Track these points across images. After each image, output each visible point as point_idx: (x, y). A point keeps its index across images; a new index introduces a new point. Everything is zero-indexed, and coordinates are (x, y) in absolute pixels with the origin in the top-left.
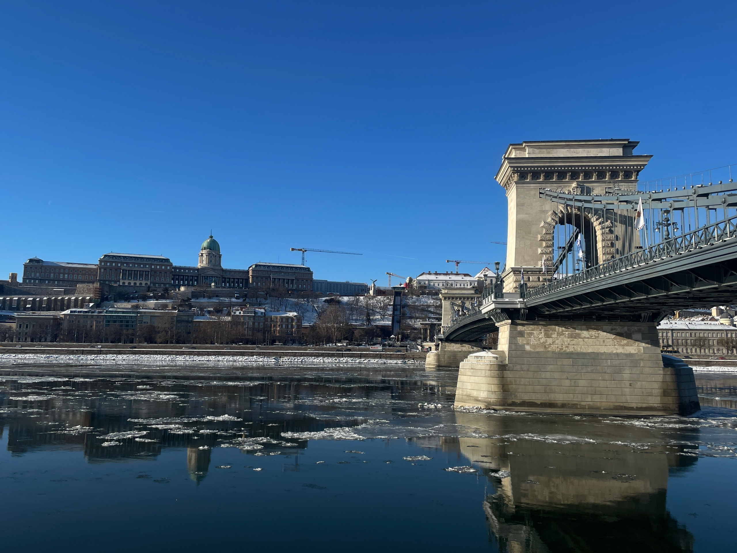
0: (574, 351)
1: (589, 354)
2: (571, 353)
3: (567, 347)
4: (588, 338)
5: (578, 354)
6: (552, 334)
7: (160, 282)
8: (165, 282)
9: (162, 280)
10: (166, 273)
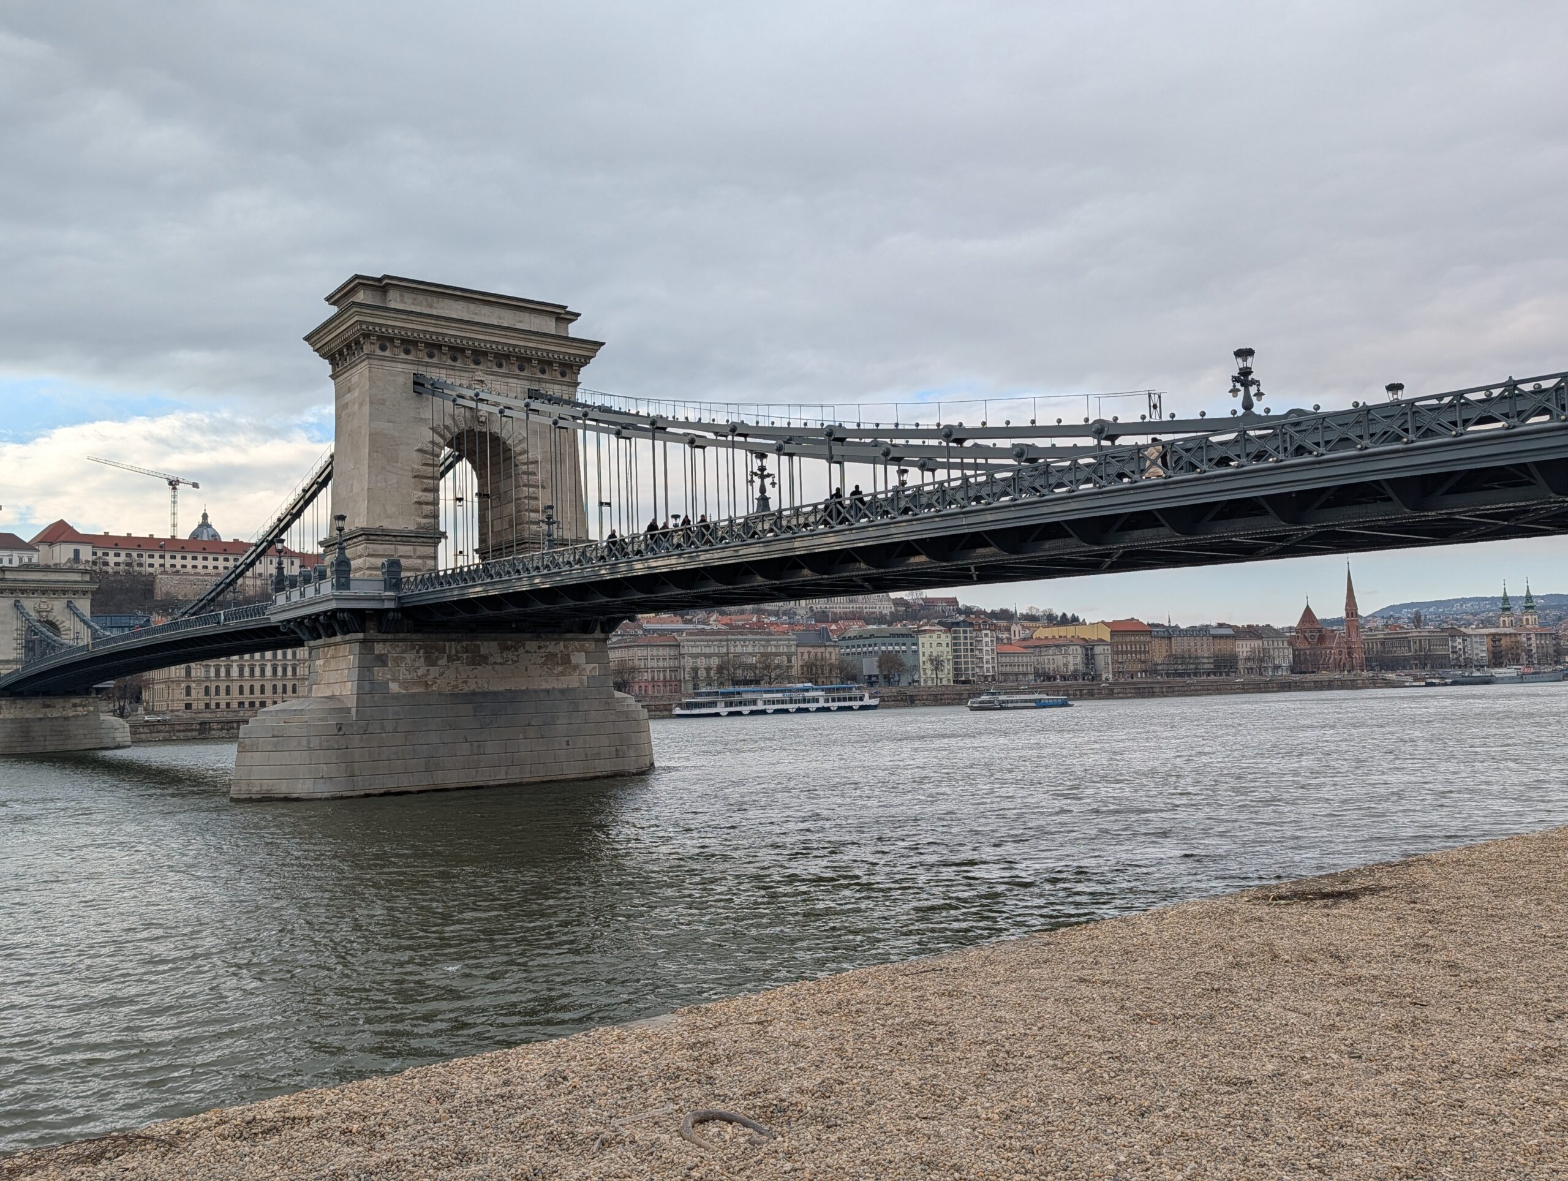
0: (477, 690)
1: (501, 693)
2: (474, 693)
3: (466, 682)
4: (501, 664)
5: (484, 694)
6: (438, 659)
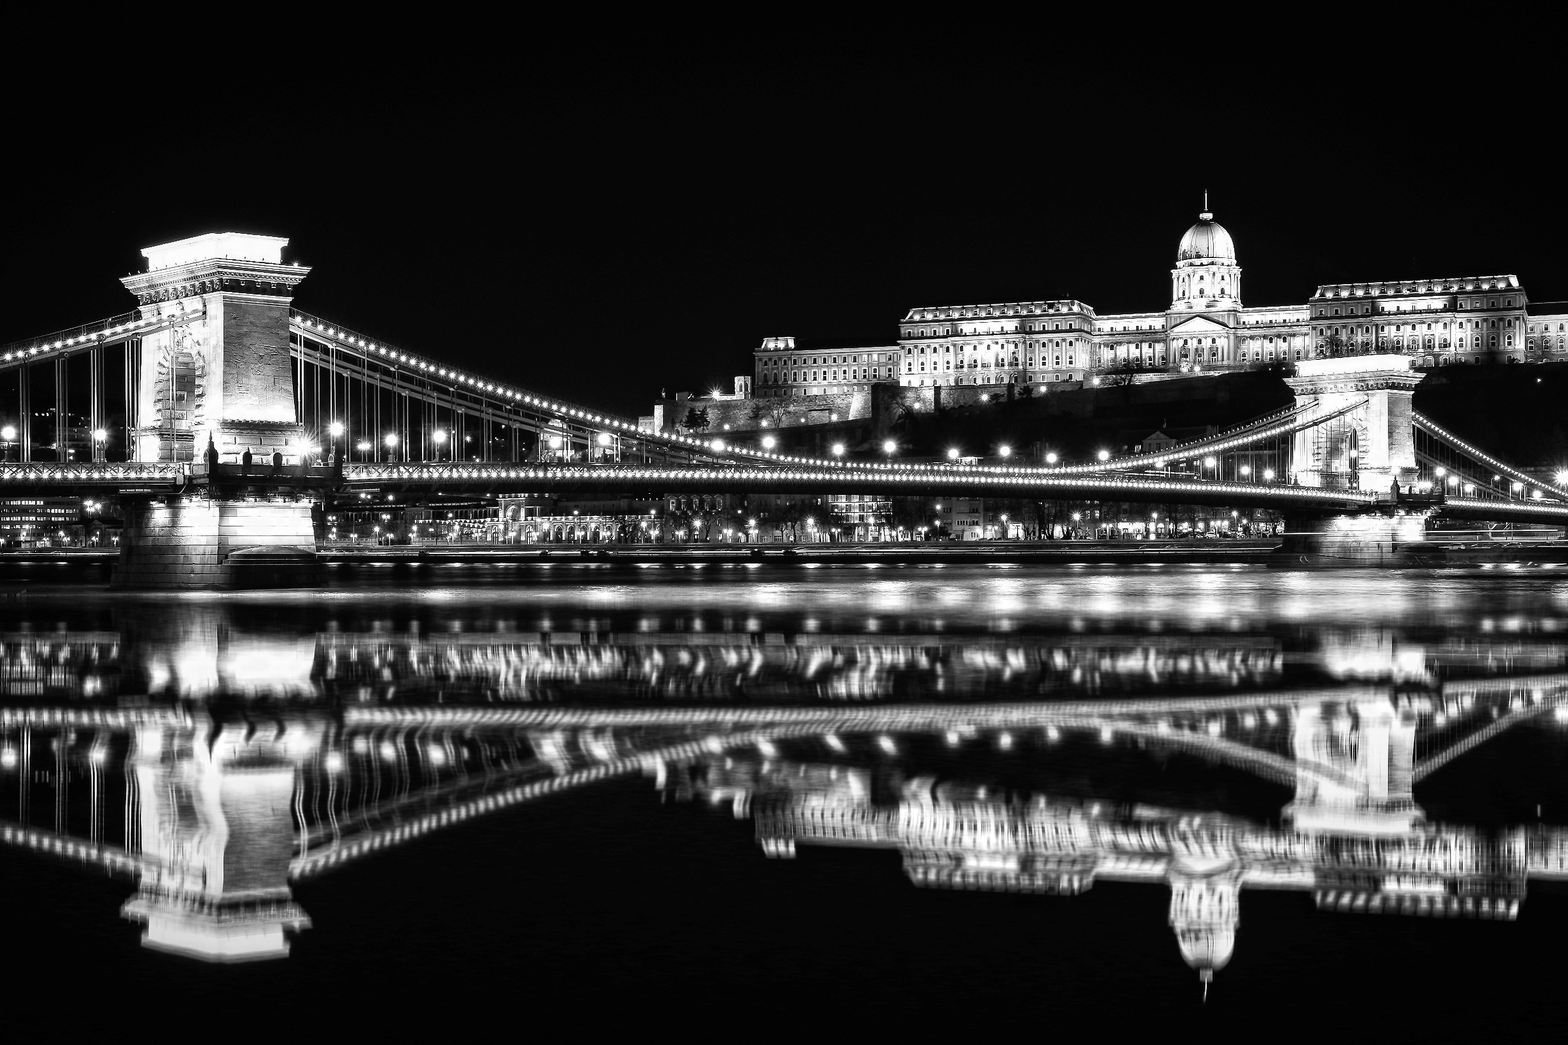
7: (1051, 369)
8: (1064, 368)
9: (1057, 363)
10: (1064, 340)
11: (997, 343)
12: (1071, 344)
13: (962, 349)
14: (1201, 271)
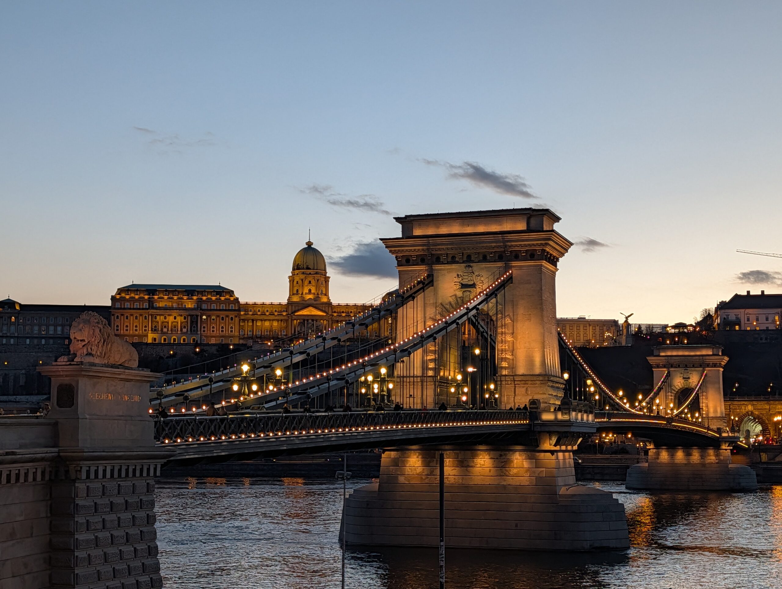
7: (218, 334)
8: (227, 335)
9: (222, 331)
10: (227, 316)
11: (181, 316)
12: (232, 319)
13: (156, 318)
14: (310, 278)
